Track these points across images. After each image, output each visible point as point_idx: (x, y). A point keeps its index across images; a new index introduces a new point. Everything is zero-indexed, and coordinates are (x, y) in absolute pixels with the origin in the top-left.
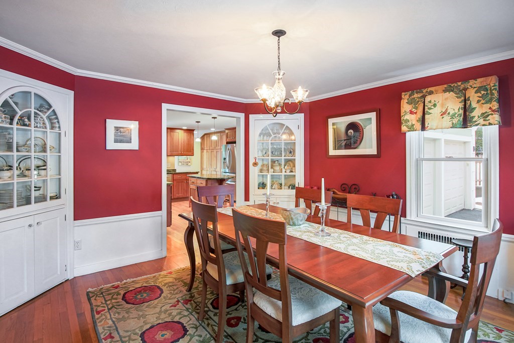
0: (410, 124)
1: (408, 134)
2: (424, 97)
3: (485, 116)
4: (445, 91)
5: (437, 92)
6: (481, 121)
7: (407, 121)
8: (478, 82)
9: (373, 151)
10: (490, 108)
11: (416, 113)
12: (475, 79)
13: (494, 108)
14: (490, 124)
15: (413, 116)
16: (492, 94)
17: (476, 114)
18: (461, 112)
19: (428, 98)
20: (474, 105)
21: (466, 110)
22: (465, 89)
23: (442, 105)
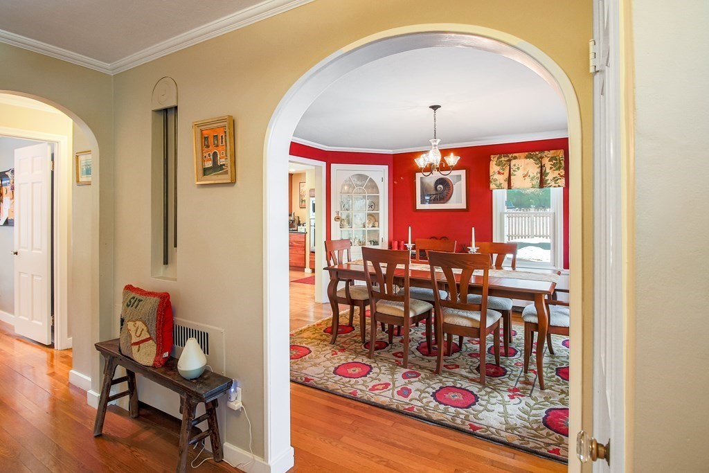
0: (498, 183)
1: (494, 191)
2: (510, 160)
3: (555, 179)
4: (526, 157)
5: (520, 158)
6: (553, 184)
7: (496, 180)
8: (551, 153)
9: (463, 205)
10: (559, 174)
11: (503, 174)
12: (549, 150)
13: (561, 174)
14: (559, 186)
15: (501, 176)
16: (561, 163)
17: (549, 177)
18: (539, 175)
19: (513, 162)
20: (548, 171)
21: (543, 174)
22: (542, 158)
23: (525, 169)
